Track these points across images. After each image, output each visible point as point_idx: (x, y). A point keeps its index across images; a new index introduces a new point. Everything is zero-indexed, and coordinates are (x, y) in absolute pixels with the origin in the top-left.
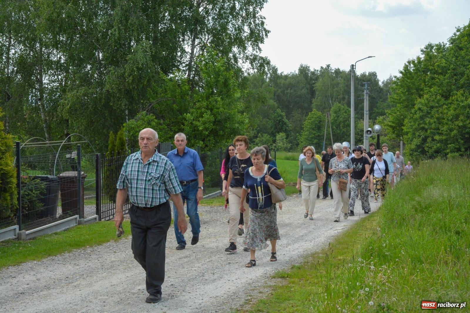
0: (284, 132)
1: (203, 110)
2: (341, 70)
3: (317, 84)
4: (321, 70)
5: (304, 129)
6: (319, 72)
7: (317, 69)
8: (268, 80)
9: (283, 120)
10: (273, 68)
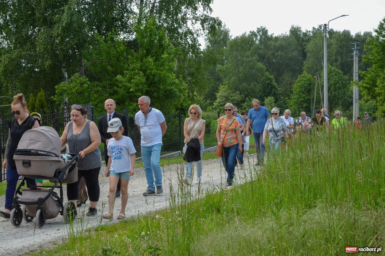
0: (273, 96)
1: (137, 71)
2: (335, 30)
3: (308, 46)
4: (313, 31)
5: (294, 93)
6: (311, 33)
7: (309, 30)
8: (257, 42)
9: (272, 83)
10: (262, 29)
